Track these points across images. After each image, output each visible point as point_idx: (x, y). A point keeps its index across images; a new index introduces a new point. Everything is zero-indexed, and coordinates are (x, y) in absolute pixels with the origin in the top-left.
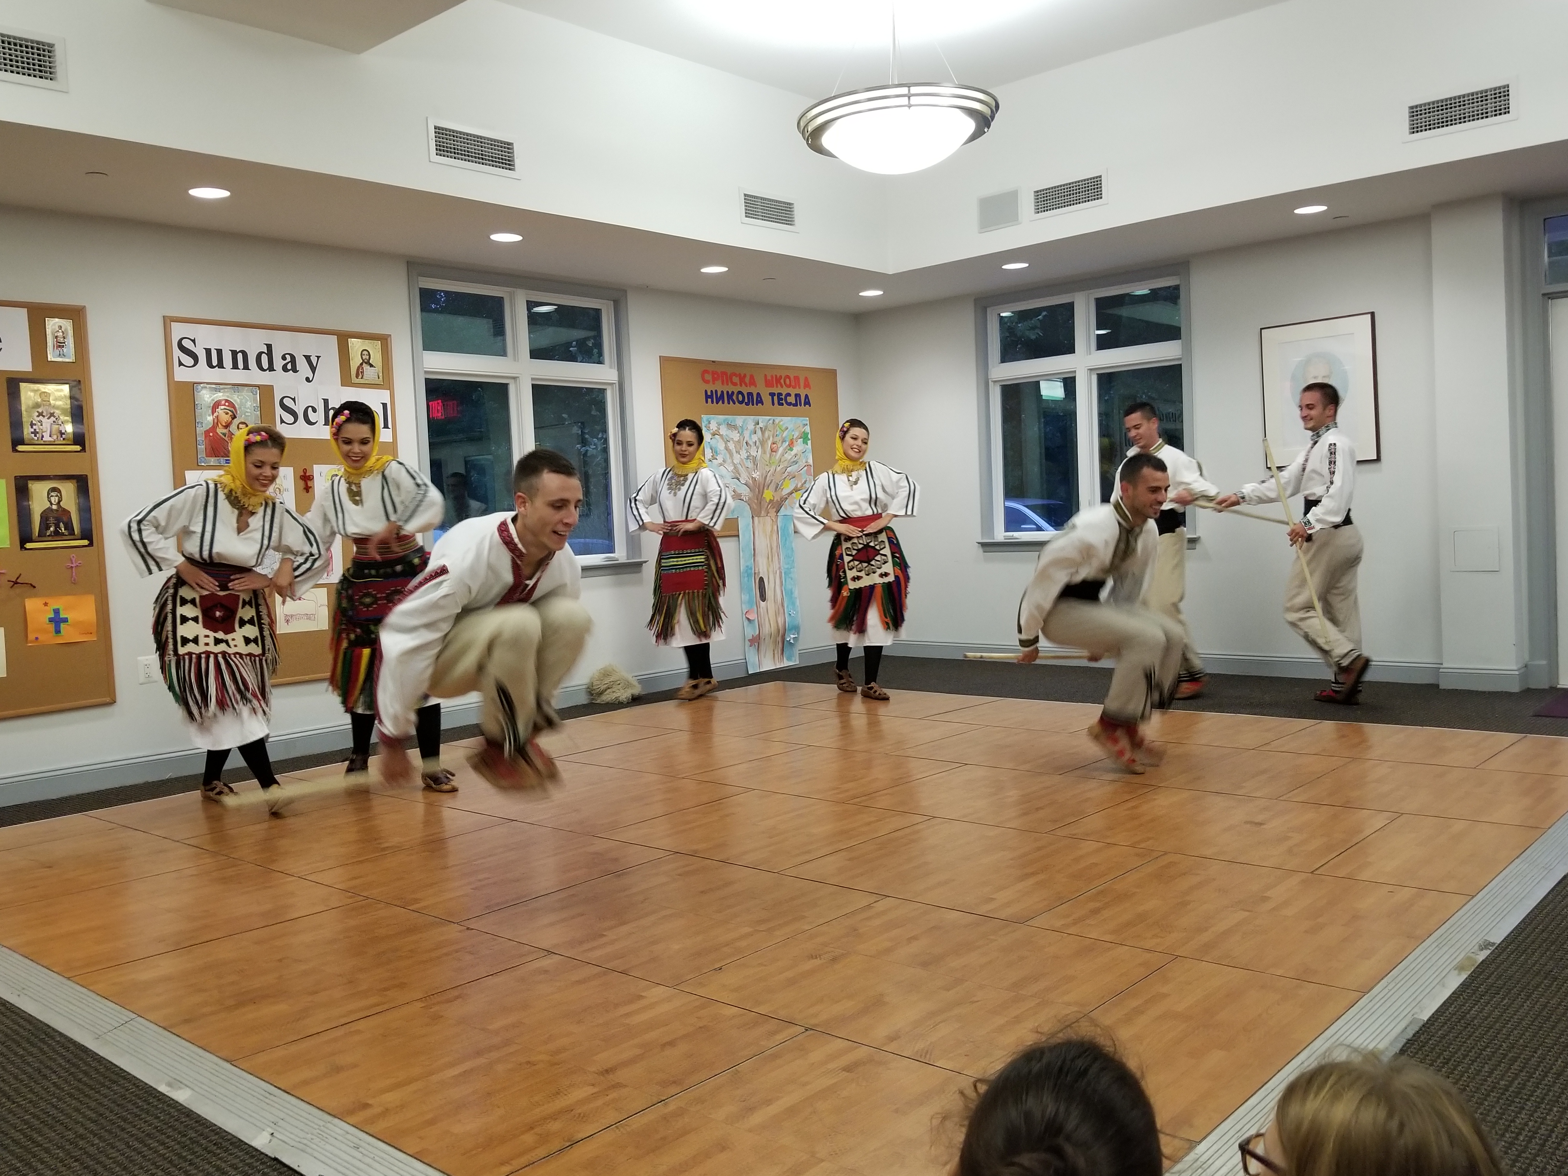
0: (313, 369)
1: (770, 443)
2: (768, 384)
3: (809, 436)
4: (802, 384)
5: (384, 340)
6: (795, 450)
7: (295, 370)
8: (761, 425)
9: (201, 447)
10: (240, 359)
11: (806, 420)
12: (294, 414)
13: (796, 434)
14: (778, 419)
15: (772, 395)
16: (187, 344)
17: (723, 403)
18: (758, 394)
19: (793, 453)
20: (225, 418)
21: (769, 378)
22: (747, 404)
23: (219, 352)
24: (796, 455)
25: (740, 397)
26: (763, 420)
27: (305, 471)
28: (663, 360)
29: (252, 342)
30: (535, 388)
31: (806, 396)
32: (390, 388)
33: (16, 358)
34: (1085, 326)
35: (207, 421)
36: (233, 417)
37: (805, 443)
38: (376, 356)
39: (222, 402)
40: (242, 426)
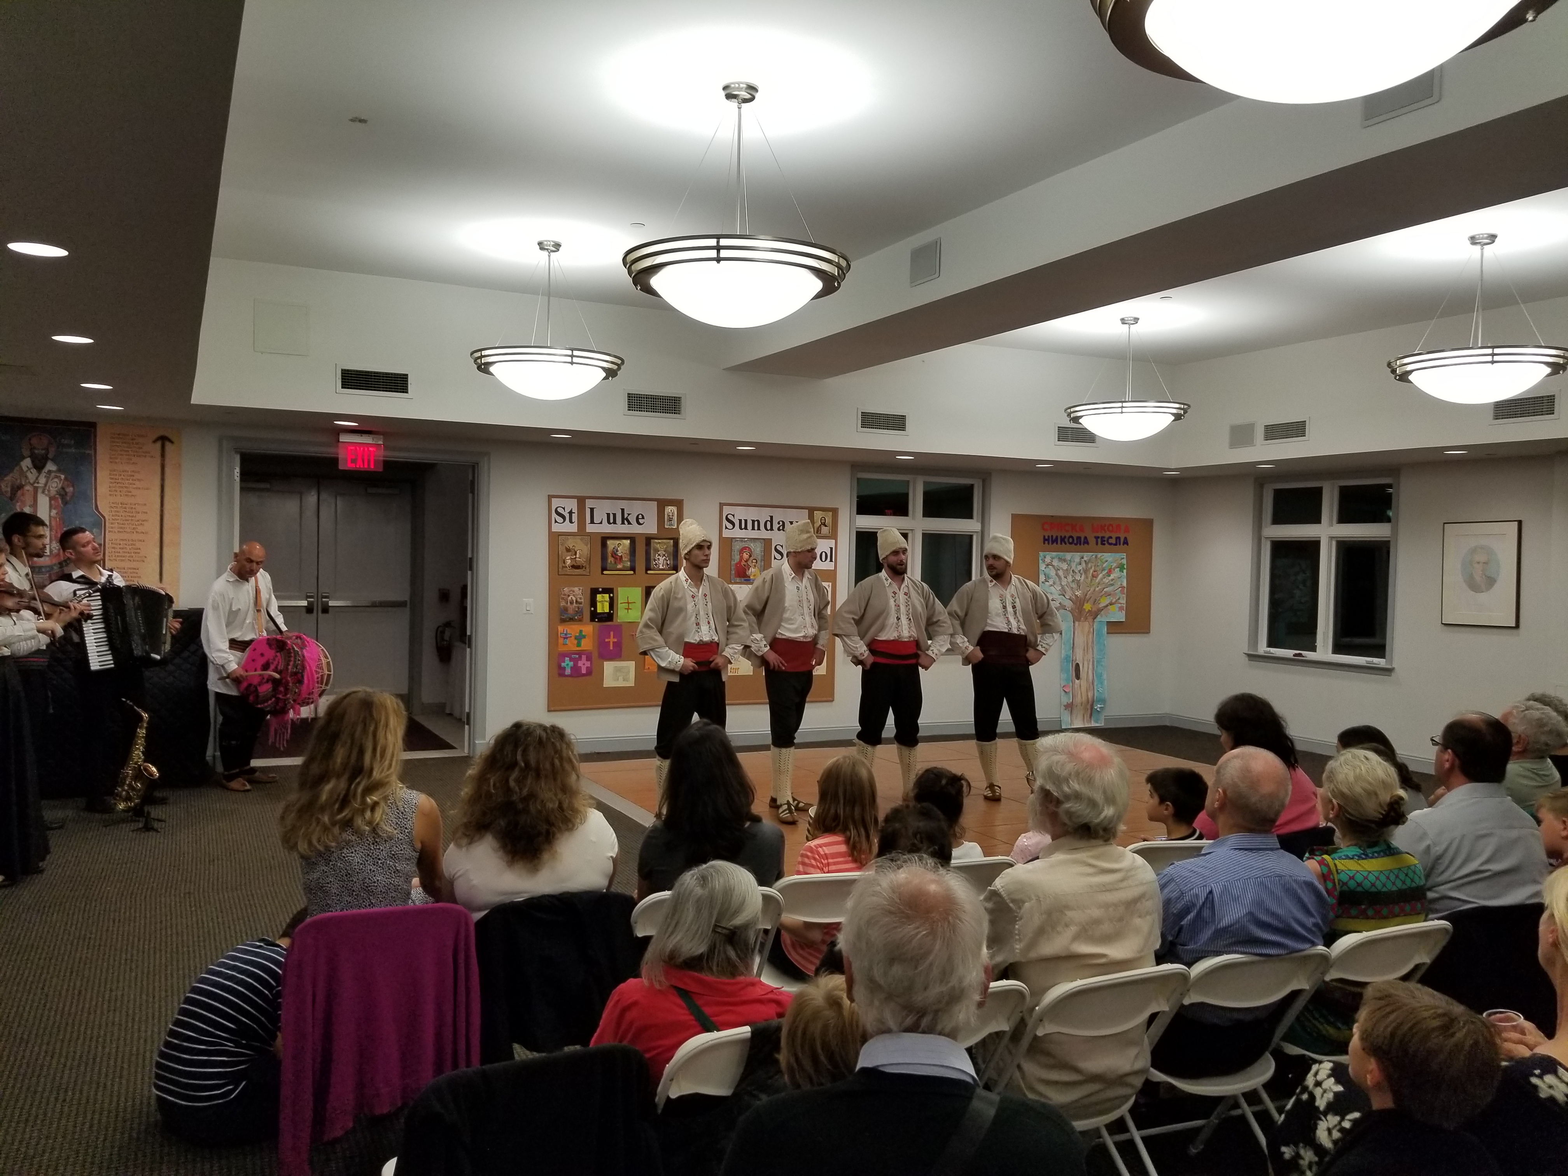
1: (1091, 571)
2: (1093, 532)
3: (1125, 567)
4: (1123, 529)
6: (1112, 576)
9: (734, 572)
10: (756, 524)
11: (1124, 555)
13: (1115, 565)
14: (1099, 555)
15: (1097, 538)
16: (730, 517)
17: (1057, 543)
18: (1086, 538)
19: (1110, 578)
21: (1095, 527)
22: (1076, 544)
23: (746, 521)
24: (1112, 580)
25: (1071, 540)
26: (1087, 556)
28: (1015, 517)
29: (763, 515)
30: (925, 535)
31: (1126, 538)
32: (835, 538)
33: (650, 527)
34: (1329, 506)
35: (737, 558)
36: (750, 556)
37: (1121, 571)
38: (828, 521)
39: (745, 548)
40: (754, 561)
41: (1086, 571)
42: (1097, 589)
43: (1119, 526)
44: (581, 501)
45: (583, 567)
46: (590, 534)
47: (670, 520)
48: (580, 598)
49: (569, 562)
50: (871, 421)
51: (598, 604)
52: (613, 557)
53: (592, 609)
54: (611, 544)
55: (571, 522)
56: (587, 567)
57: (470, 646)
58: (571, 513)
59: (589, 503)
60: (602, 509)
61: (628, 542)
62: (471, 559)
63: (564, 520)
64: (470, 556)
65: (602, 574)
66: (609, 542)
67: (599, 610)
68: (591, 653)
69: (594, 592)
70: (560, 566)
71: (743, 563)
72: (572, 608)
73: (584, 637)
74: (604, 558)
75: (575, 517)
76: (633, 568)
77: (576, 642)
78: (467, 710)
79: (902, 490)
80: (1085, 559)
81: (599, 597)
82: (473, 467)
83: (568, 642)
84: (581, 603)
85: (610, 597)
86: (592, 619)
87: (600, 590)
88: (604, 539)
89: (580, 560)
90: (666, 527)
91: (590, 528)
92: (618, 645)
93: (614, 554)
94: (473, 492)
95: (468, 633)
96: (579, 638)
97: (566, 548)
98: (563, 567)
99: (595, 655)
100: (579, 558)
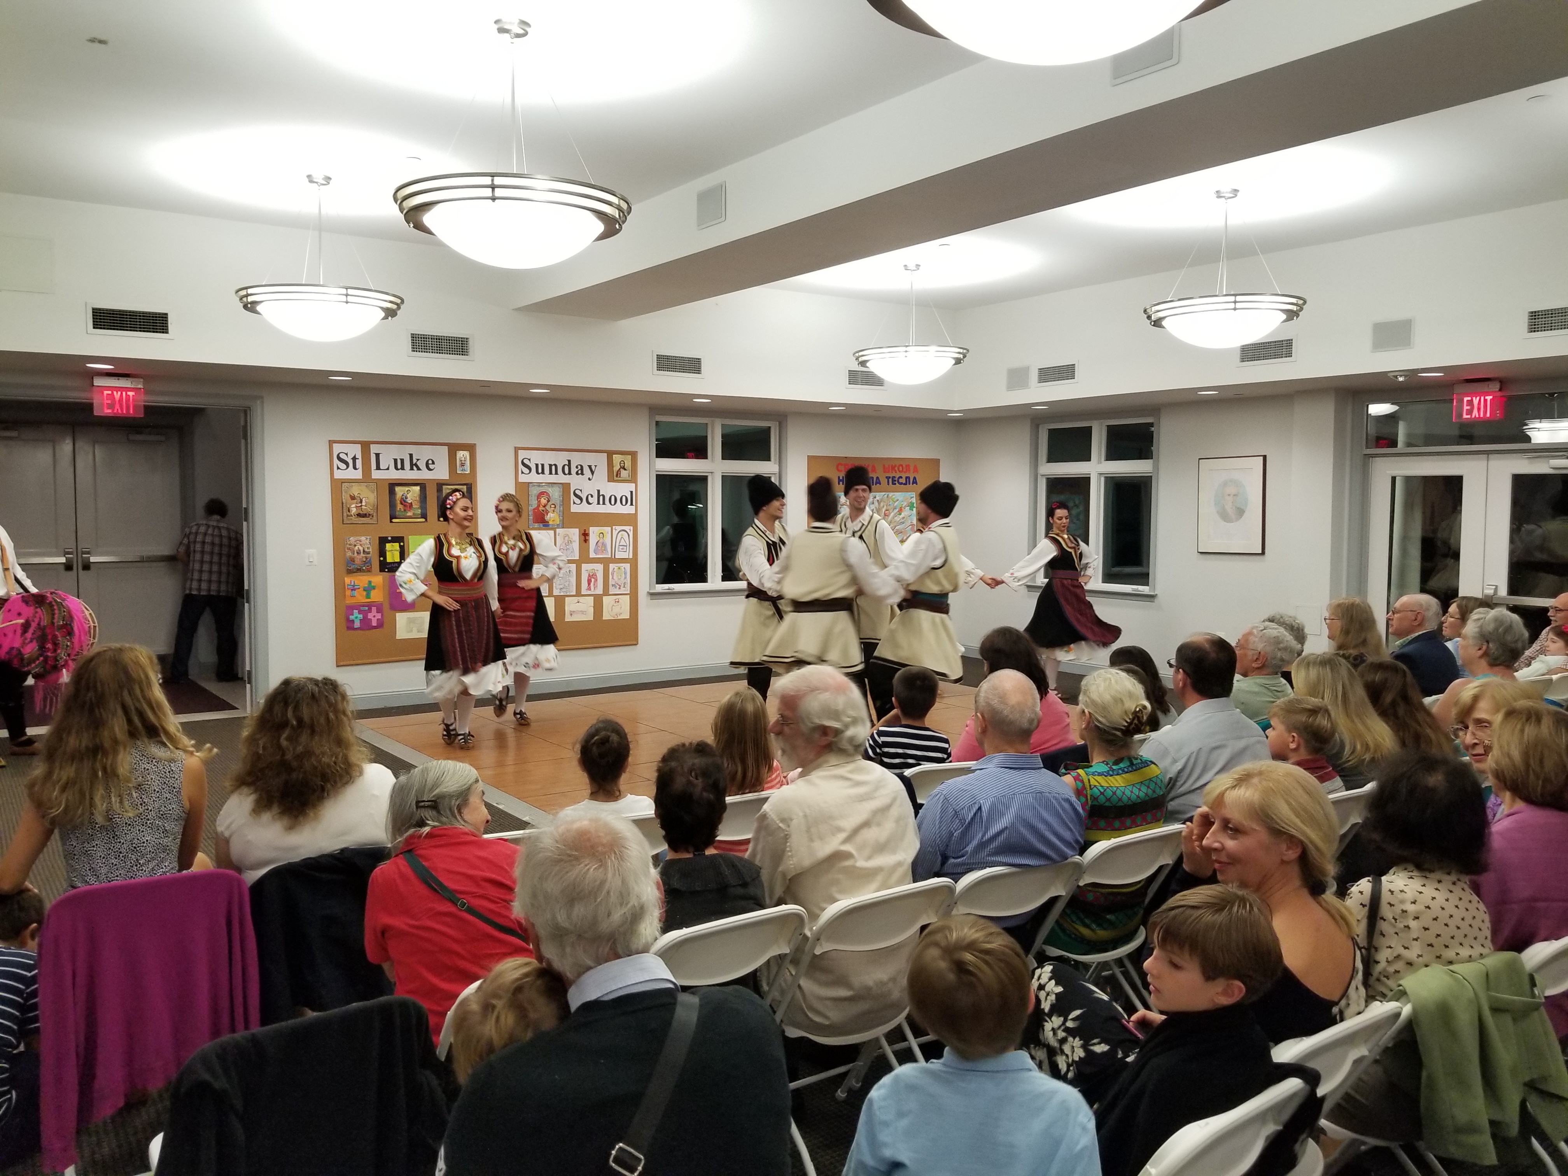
0: (593, 473)
1: (884, 510)
2: (885, 471)
4: (912, 468)
5: (634, 455)
6: (903, 515)
7: (582, 474)
8: (878, 498)
9: (531, 518)
10: (553, 469)
12: (581, 499)
13: (905, 504)
14: (891, 494)
15: (888, 478)
16: (526, 461)
18: (878, 478)
19: (901, 517)
20: (543, 501)
21: (886, 466)
23: (543, 465)
24: (903, 518)
27: (585, 531)
28: (810, 458)
29: (560, 459)
30: (724, 477)
31: (915, 478)
32: (636, 482)
33: (441, 472)
34: (1098, 443)
35: (534, 503)
36: (548, 501)
37: (911, 509)
38: (628, 464)
39: (542, 493)
40: (553, 506)
43: (908, 466)
44: (366, 446)
45: (369, 514)
46: (377, 481)
47: (462, 465)
48: (368, 548)
49: (354, 510)
50: (666, 363)
51: (387, 553)
52: (401, 503)
53: (382, 559)
54: (399, 491)
55: (355, 468)
56: (375, 514)
57: (248, 602)
58: (354, 459)
59: (374, 449)
60: (388, 455)
61: (418, 488)
62: (246, 509)
63: (348, 467)
64: (244, 506)
65: (391, 522)
66: (397, 489)
67: (389, 560)
68: (382, 604)
69: (383, 541)
70: (345, 514)
71: (541, 508)
72: (359, 559)
73: (374, 588)
74: (392, 505)
75: (359, 463)
76: (424, 516)
77: (365, 593)
78: (248, 668)
79: (701, 433)
81: (388, 546)
82: (245, 412)
83: (355, 593)
84: (368, 553)
85: (400, 546)
86: (382, 570)
87: (390, 538)
88: (392, 486)
89: (366, 509)
90: (458, 472)
91: (376, 475)
93: (403, 501)
94: (245, 437)
95: (246, 587)
96: (368, 589)
97: (350, 496)
98: (348, 516)
99: (386, 607)
100: (366, 506)
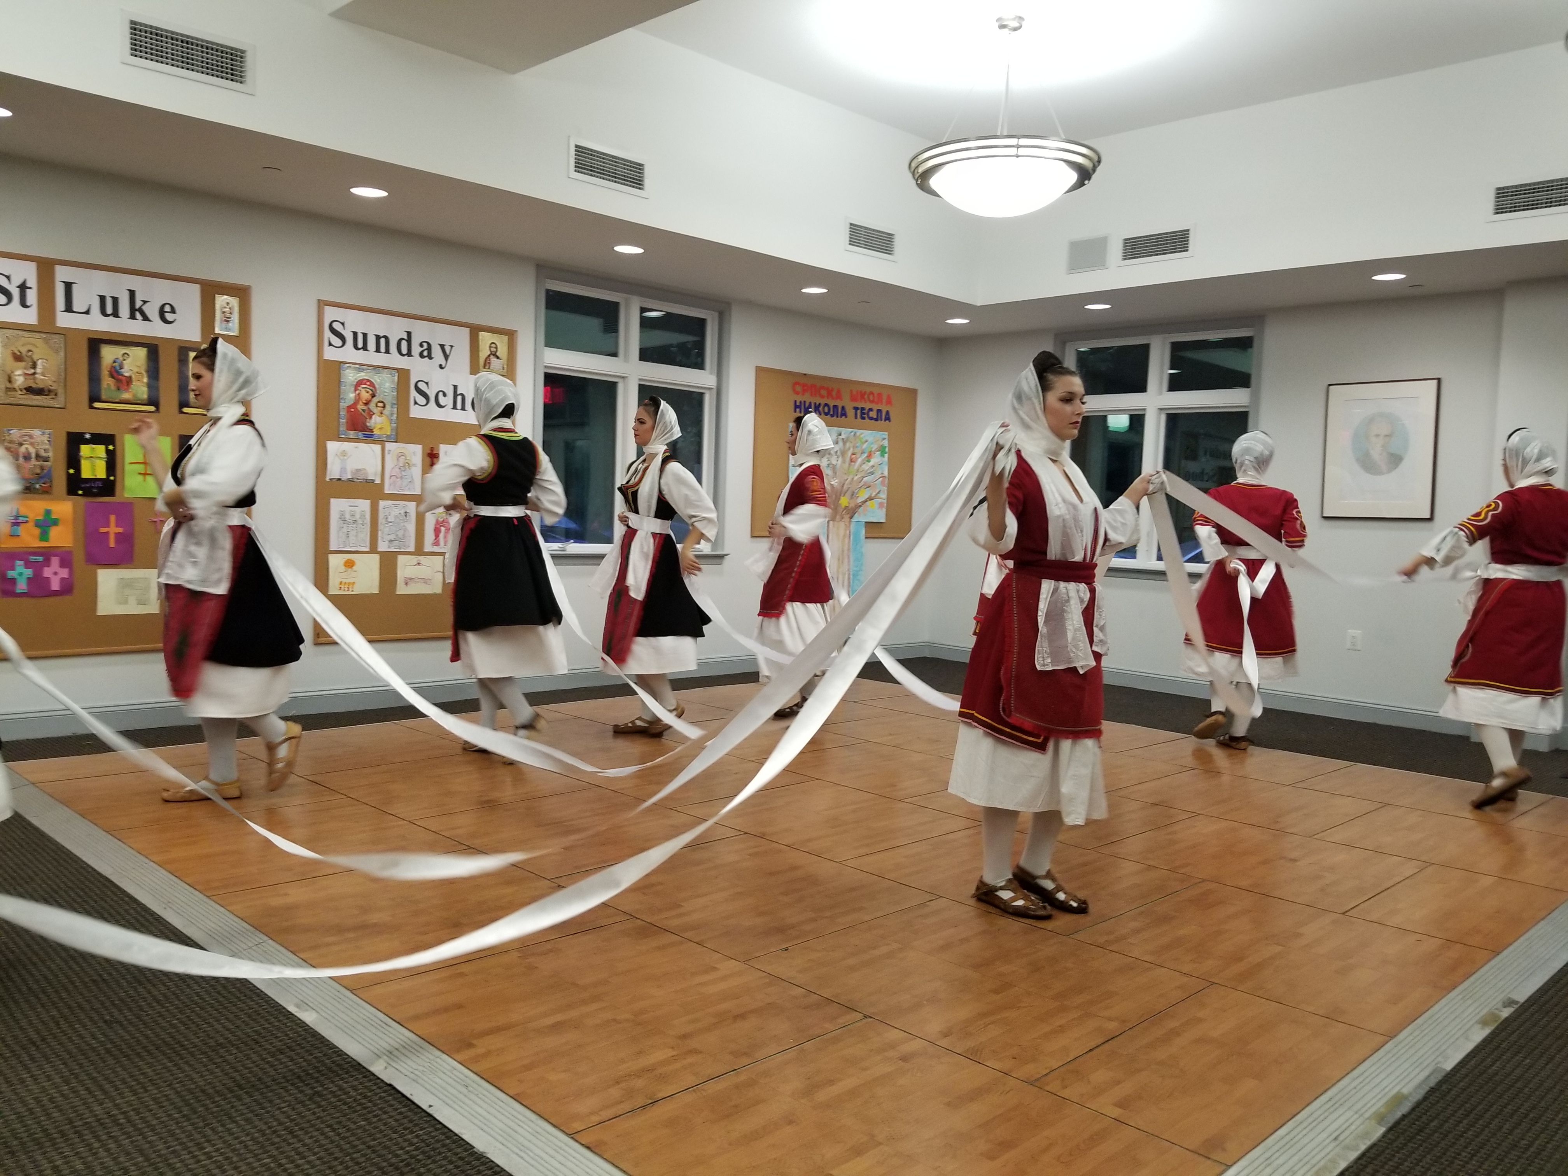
0: (446, 357)
1: (850, 453)
2: (854, 399)
3: (887, 450)
4: (884, 400)
5: (512, 335)
6: (873, 462)
7: (429, 356)
9: (343, 421)
10: (382, 343)
11: (885, 435)
12: (426, 397)
13: (875, 447)
14: (859, 432)
15: (856, 409)
16: (337, 326)
18: (843, 408)
19: (871, 464)
20: (366, 396)
21: (854, 393)
22: (832, 416)
23: (365, 336)
24: (873, 466)
25: (828, 409)
26: (845, 432)
27: (433, 449)
28: (757, 370)
29: (394, 329)
30: (642, 388)
31: (887, 413)
33: (186, 328)
34: (1158, 367)
35: (349, 397)
36: (373, 396)
37: (883, 455)
38: (502, 349)
39: (364, 381)
40: (380, 405)
41: (843, 453)
42: (856, 478)
43: (880, 395)
44: (46, 267)
45: (50, 391)
46: (66, 333)
48: (46, 451)
49: (20, 380)
50: (589, 162)
51: (82, 462)
52: (112, 376)
53: (72, 472)
54: (109, 354)
55: (24, 305)
56: (60, 392)
58: (23, 289)
59: (62, 274)
60: (88, 286)
61: (142, 352)
63: (10, 301)
65: (91, 407)
66: (105, 350)
67: (85, 475)
68: (70, 553)
69: (74, 440)
71: (360, 407)
72: (28, 469)
73: (56, 523)
74: (94, 379)
75: (32, 296)
77: (38, 531)
80: (843, 436)
81: (86, 449)
85: (106, 451)
86: (70, 491)
87: (88, 436)
88: (95, 343)
91: (64, 320)
92: (126, 539)
93: (115, 373)
96: (41, 526)
99: (79, 557)
100: (43, 374)
